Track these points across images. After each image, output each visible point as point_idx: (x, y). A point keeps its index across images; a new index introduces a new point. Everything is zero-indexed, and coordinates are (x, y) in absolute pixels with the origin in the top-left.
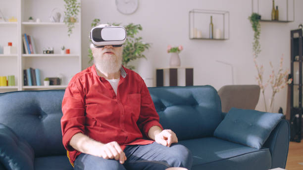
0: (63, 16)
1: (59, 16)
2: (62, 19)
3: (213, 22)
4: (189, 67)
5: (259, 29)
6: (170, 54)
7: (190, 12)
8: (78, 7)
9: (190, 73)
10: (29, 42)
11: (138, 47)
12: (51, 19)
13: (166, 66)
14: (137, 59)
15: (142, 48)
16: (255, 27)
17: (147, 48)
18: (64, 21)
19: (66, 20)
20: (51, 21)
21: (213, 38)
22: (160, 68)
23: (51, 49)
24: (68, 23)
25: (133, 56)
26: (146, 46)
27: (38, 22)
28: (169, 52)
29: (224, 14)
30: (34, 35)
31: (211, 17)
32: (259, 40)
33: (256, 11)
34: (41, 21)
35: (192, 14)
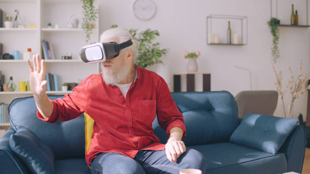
0: (81, 22)
1: (77, 22)
2: (80, 25)
3: (231, 27)
4: (207, 72)
5: (277, 34)
6: (188, 60)
7: (208, 17)
8: (96, 13)
9: (207, 78)
10: (48, 48)
11: (155, 52)
12: (70, 25)
13: (183, 72)
14: (155, 64)
15: (159, 53)
16: (274, 32)
17: (164, 53)
18: (82, 27)
19: (84, 26)
20: (69, 28)
21: (230, 44)
22: (178, 74)
23: (70, 55)
24: (86, 29)
25: (151, 61)
26: (164, 52)
27: (57, 28)
28: (186, 57)
29: (242, 19)
30: (53, 41)
31: (229, 22)
32: (278, 46)
33: (274, 16)
34: (60, 27)
35: (209, 19)
